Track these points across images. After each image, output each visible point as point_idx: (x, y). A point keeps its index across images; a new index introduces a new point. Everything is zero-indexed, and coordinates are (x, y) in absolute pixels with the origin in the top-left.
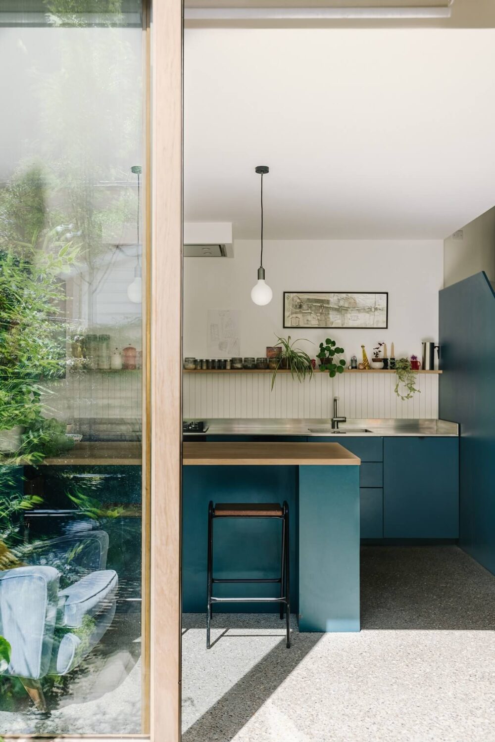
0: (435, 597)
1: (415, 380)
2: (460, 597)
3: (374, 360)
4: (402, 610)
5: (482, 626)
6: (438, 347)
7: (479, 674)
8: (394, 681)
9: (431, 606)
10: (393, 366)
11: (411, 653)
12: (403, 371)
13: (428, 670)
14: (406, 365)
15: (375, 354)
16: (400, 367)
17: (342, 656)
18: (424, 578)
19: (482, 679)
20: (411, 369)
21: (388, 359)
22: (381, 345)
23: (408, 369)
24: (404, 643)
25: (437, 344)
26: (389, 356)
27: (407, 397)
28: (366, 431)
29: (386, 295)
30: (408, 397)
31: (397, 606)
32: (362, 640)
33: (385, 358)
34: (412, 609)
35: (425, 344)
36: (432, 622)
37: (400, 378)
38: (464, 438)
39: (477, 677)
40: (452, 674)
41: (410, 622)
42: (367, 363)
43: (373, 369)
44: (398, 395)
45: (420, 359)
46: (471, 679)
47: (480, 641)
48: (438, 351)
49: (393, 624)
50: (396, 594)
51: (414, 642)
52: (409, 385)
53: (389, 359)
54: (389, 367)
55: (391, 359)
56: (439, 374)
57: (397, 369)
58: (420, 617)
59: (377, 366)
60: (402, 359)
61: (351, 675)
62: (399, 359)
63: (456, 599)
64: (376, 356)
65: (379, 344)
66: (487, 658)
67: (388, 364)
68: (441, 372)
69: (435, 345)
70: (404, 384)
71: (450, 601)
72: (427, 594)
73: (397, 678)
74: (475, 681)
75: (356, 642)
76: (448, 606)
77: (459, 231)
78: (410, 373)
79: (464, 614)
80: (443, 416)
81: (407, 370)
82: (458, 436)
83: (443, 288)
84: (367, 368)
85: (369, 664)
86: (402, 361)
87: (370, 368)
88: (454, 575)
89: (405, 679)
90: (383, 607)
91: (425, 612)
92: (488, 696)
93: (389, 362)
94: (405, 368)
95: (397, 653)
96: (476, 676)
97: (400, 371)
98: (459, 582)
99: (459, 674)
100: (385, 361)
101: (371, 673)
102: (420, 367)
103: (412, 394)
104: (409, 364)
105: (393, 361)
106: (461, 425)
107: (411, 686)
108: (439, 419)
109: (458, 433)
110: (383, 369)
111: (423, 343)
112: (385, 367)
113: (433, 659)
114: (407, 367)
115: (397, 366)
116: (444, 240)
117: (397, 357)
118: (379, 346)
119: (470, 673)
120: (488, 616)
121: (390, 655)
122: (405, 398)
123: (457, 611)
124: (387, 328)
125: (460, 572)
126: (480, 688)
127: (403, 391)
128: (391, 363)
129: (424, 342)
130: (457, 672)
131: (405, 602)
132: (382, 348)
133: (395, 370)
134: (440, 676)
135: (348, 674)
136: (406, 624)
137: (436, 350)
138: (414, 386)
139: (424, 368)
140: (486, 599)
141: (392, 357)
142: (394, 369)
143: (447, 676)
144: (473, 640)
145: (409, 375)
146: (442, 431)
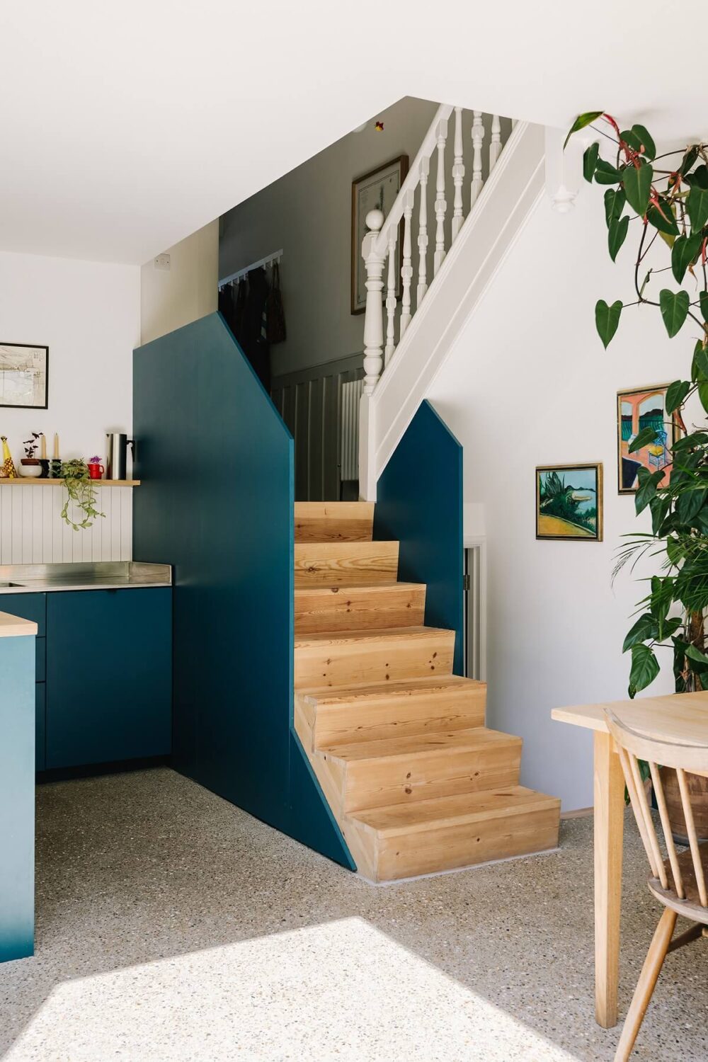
0: (154, 860)
1: (94, 496)
2: (196, 853)
3: (24, 462)
4: (103, 895)
5: (244, 898)
6: (133, 442)
7: (267, 991)
8: (120, 1042)
9: (152, 879)
10: (59, 472)
11: (139, 976)
12: (77, 481)
13: (177, 1005)
14: (82, 470)
15: (27, 450)
16: (71, 474)
17: (8, 1015)
18: (128, 830)
19: (274, 999)
20: (89, 478)
21: (49, 461)
22: (36, 436)
23: (84, 478)
24: (123, 958)
25: (130, 438)
26: (50, 456)
27: (82, 525)
28: (11, 585)
29: (45, 350)
30: (84, 524)
31: (93, 890)
32: (41, 972)
33: (44, 458)
34: (121, 890)
35: (112, 435)
36: (161, 908)
37: (70, 492)
38: (179, 587)
39: (264, 997)
40: (221, 1000)
41: (124, 914)
42: (11, 468)
43: (24, 477)
44: (68, 522)
45: (103, 463)
46: (256, 1001)
47: (250, 926)
48: (133, 449)
49: (93, 926)
50: (86, 868)
51: (140, 953)
52: (86, 506)
53: (51, 461)
54: (49, 475)
55: (54, 461)
56: (134, 487)
57: (65, 477)
58: (138, 903)
59: (31, 471)
60: (75, 461)
61: (34, 1053)
62: (68, 462)
63: (190, 857)
64: (29, 456)
65: (33, 434)
66: (271, 955)
67: (50, 470)
68: (138, 483)
69: (128, 439)
70: (77, 503)
71: (182, 862)
72: (140, 857)
73: (124, 1034)
74: (262, 1005)
75: (30, 979)
76: (181, 872)
77: (161, 254)
78: (87, 484)
79: (210, 881)
80: (141, 554)
81: (82, 478)
82: (171, 585)
83: (140, 346)
84: (11, 476)
85: (64, 1017)
86: (73, 463)
87: (18, 475)
88: (176, 816)
89: (141, 1033)
90: (68, 898)
91: (145, 891)
92: (292, 1027)
93: (50, 466)
94: (78, 476)
95: (114, 983)
96: (261, 993)
97: (70, 480)
98: (185, 827)
99: (233, 998)
100: (44, 463)
101: (72, 1037)
102: (104, 475)
103: (91, 519)
104: (85, 469)
105: (55, 464)
106: (177, 567)
107: (154, 1046)
108: (133, 560)
109: (171, 581)
110: (40, 477)
111: (108, 435)
112: (44, 475)
113: (181, 980)
114: (82, 474)
115: (66, 473)
116: (142, 267)
117: (65, 457)
118: (33, 438)
119: (250, 991)
120: (249, 877)
121: (102, 989)
122: (79, 527)
123: (198, 879)
124: (46, 407)
125: (185, 808)
126: (276, 1016)
127: (77, 515)
128: (55, 468)
129: (110, 433)
130: (229, 993)
131: (104, 880)
132: (37, 442)
133: (63, 480)
134: (202, 1010)
135: (27, 1052)
136: (116, 921)
137: (129, 446)
138: (94, 507)
139: (109, 476)
140: (236, 848)
141: (56, 458)
142: (59, 477)
143: (214, 1007)
144: (237, 927)
145: (87, 488)
146: (142, 579)
